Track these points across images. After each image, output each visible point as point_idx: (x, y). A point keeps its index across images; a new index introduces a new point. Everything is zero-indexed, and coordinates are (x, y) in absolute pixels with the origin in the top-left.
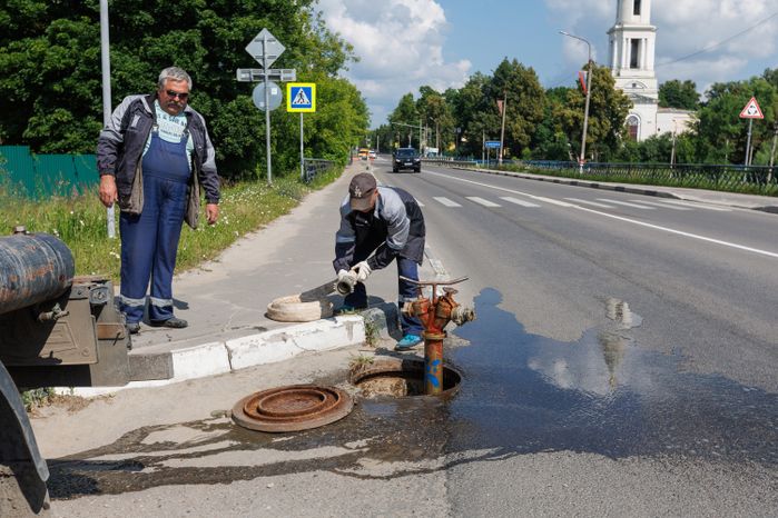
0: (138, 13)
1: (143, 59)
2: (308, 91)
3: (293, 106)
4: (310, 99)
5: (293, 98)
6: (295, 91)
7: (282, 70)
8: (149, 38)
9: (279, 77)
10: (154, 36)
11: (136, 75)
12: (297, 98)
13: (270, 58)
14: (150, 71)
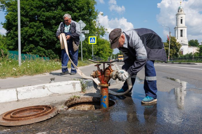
0: (51, 20)
1: (52, 32)
2: (94, 38)
3: (90, 42)
4: (95, 41)
5: (90, 40)
6: (91, 39)
7: (85, 31)
8: (54, 26)
9: (84, 32)
10: (55, 26)
11: (51, 36)
12: (92, 40)
13: (82, 27)
14: (54, 35)
